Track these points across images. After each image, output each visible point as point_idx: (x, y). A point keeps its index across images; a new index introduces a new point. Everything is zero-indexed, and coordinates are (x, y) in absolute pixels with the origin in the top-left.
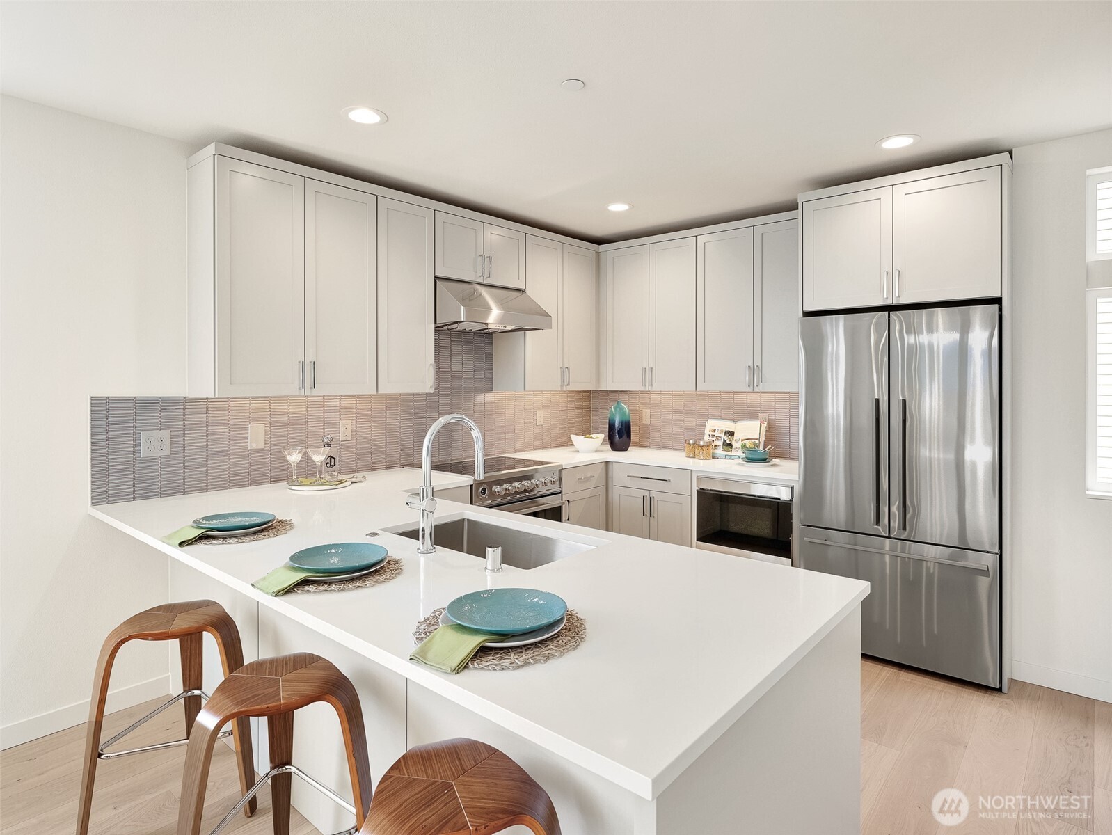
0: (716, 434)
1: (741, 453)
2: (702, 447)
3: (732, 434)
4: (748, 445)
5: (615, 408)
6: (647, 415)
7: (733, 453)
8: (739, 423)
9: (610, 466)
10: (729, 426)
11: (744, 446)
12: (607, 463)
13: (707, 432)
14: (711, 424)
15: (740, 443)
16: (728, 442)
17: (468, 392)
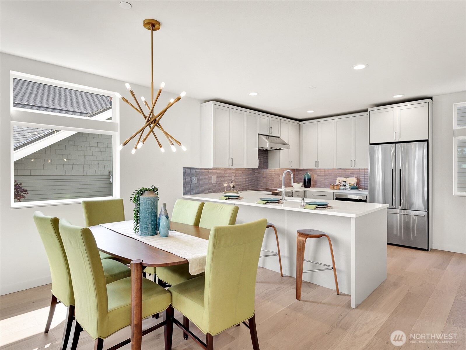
0: (340, 182)
1: (348, 187)
2: (336, 186)
3: (345, 182)
4: (351, 185)
5: (306, 174)
6: (315, 177)
7: (346, 188)
8: (348, 178)
9: (306, 192)
10: (344, 179)
11: (350, 185)
12: (305, 191)
13: (337, 181)
14: (338, 179)
15: (348, 184)
16: (344, 184)
17: (262, 169)
